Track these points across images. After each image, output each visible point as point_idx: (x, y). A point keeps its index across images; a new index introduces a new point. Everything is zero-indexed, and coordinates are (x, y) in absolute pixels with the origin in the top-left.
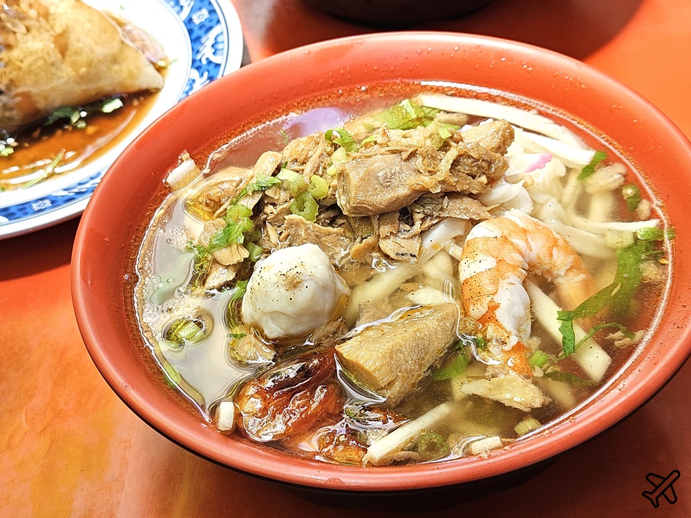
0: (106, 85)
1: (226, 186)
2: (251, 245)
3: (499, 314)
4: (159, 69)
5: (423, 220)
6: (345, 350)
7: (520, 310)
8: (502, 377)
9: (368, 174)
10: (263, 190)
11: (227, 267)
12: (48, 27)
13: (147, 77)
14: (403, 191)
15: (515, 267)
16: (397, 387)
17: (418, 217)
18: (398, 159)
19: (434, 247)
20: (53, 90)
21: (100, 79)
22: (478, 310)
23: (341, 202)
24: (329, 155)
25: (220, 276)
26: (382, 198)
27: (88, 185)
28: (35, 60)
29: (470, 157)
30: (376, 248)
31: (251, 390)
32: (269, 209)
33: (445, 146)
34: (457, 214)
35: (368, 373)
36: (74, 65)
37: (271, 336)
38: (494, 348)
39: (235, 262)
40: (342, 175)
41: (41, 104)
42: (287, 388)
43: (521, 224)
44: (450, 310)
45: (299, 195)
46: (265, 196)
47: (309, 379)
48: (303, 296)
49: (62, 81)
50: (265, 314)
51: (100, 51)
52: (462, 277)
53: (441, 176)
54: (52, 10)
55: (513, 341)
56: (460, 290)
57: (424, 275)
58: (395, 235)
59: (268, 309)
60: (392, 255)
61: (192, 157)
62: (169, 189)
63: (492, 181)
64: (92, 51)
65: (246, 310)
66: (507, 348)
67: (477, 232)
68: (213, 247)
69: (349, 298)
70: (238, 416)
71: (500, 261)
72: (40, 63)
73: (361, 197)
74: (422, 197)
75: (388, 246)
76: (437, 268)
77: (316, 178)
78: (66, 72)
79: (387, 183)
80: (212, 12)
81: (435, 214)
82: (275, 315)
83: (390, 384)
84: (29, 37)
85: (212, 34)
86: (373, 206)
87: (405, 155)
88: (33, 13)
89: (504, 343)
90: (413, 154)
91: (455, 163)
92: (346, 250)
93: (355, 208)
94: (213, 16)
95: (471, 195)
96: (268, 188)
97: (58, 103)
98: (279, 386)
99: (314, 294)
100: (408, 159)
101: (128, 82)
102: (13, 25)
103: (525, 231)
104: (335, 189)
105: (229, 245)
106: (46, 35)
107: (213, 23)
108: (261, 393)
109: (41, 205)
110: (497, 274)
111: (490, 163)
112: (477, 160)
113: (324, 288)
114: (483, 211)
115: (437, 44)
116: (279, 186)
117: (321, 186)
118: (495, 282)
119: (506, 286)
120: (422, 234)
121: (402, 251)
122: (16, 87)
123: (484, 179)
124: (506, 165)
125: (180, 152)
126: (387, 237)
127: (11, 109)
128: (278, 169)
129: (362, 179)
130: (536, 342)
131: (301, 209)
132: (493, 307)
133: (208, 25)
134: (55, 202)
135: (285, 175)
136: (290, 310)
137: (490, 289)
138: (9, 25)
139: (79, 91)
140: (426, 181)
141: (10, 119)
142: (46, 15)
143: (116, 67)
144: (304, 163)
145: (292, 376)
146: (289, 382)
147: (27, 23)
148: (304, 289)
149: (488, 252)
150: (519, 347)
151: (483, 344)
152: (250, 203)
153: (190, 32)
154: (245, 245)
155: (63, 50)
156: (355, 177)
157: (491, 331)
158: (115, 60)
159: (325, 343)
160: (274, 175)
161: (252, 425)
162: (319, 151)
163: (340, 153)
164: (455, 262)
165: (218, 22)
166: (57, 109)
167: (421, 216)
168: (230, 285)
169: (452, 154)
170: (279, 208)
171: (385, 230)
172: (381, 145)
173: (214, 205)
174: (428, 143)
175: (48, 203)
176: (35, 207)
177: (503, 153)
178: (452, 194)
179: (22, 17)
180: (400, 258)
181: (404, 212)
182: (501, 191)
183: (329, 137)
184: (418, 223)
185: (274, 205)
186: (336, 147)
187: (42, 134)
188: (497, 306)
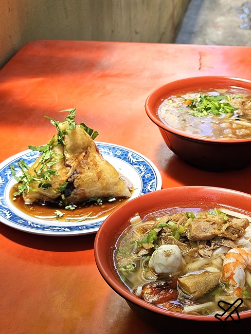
0: (111, 192)
1: (150, 225)
2: (155, 244)
3: (234, 277)
4: (131, 191)
5: (214, 245)
6: (181, 280)
7: (241, 277)
8: (232, 296)
9: (198, 226)
10: (162, 227)
11: (146, 250)
12: (95, 169)
13: (126, 193)
14: (209, 234)
15: (242, 264)
16: (197, 294)
17: (213, 244)
18: (209, 224)
19: (217, 255)
20: (93, 190)
21: (109, 190)
22: (227, 275)
23: (188, 235)
24: (186, 220)
25: (143, 252)
26: (201, 235)
27: (100, 224)
28: (89, 179)
29: (233, 227)
30: (197, 251)
31: (148, 286)
32: (163, 234)
33: (225, 222)
34: (226, 245)
35: (188, 287)
36: (102, 183)
37: (157, 272)
38: (231, 288)
39: (149, 248)
40: (190, 226)
41: (87, 195)
42: (160, 288)
43: (247, 252)
44: (218, 274)
45: (174, 231)
46: (163, 229)
47: (167, 287)
48: (171, 259)
49: (96, 188)
50: (157, 264)
51: (111, 180)
52: (224, 264)
53: (222, 231)
54: (98, 164)
55: (238, 286)
56: (222, 268)
57: (212, 264)
58: (204, 249)
59: (158, 262)
60: (202, 255)
61: (139, 215)
62: (130, 224)
63: (239, 237)
64: (109, 180)
65: (150, 262)
66: (235, 288)
67: (232, 251)
68: (142, 242)
69: (185, 266)
70: (143, 293)
71: (237, 260)
72: (91, 180)
73: (194, 233)
74: (215, 237)
75: (201, 252)
76: (217, 262)
77: (181, 226)
78: (99, 185)
79: (204, 230)
80: (152, 175)
81: (219, 244)
82: (160, 265)
83: (195, 292)
84: (89, 171)
85: (151, 182)
86: (198, 237)
87: (211, 223)
88: (92, 163)
89: (234, 286)
90: (214, 223)
91: (227, 228)
92: (187, 251)
93: (192, 237)
94: (152, 176)
95: (231, 240)
96: (164, 227)
97: (93, 195)
98: (157, 287)
99: (174, 260)
100: (212, 224)
101: (119, 193)
102: (84, 166)
103: (248, 254)
104: (186, 230)
105: (148, 243)
106: (94, 171)
107: (152, 179)
108: (151, 288)
109: (82, 227)
110: (236, 264)
111: (239, 231)
112: (235, 229)
113: (178, 259)
114: (234, 245)
115: (229, 193)
116: (168, 227)
117: (182, 229)
118: (234, 266)
119: (238, 268)
120: (213, 250)
121: (206, 254)
122: (81, 187)
123: (237, 235)
124: (245, 232)
125: (135, 213)
126: (201, 249)
127: (77, 195)
128: (168, 221)
129: (196, 228)
130: (245, 288)
131: (174, 235)
132: (232, 274)
133: (150, 179)
134: (87, 227)
135: (171, 223)
136: (165, 263)
137: (233, 268)
138: (83, 166)
139: (101, 192)
140: (217, 232)
141: (75, 198)
142: (96, 165)
143: (116, 187)
144: (177, 221)
145: (162, 284)
146: (161, 286)
147: (89, 166)
148: (171, 258)
149: (234, 257)
150: (239, 288)
151: (227, 286)
152: (158, 230)
153: (143, 180)
154: (153, 243)
155: (99, 177)
156: (193, 226)
157: (231, 282)
158: (116, 184)
159: (175, 278)
160: (167, 223)
161: (147, 296)
162: (183, 218)
163: (190, 220)
164: (223, 260)
165: (154, 178)
166: (92, 198)
167: (214, 244)
168: (146, 255)
169: (227, 225)
170: (167, 234)
171: (201, 246)
172: (204, 219)
173: (144, 230)
174: (220, 220)
175: (85, 227)
176: (80, 228)
177: (245, 229)
178: (226, 238)
179: (88, 164)
180: (205, 256)
181: (208, 241)
182: (242, 241)
183: (187, 214)
184: (212, 246)
185: (165, 233)
186: (189, 218)
187: (86, 205)
188: (234, 274)
